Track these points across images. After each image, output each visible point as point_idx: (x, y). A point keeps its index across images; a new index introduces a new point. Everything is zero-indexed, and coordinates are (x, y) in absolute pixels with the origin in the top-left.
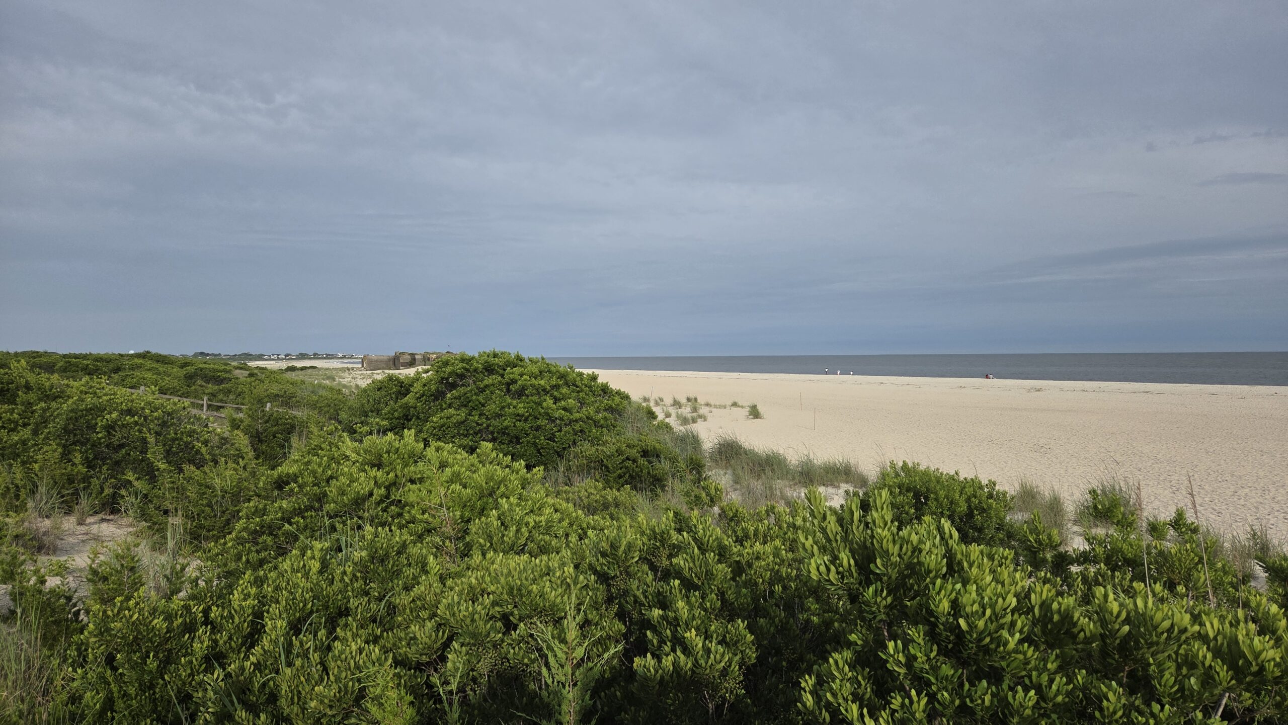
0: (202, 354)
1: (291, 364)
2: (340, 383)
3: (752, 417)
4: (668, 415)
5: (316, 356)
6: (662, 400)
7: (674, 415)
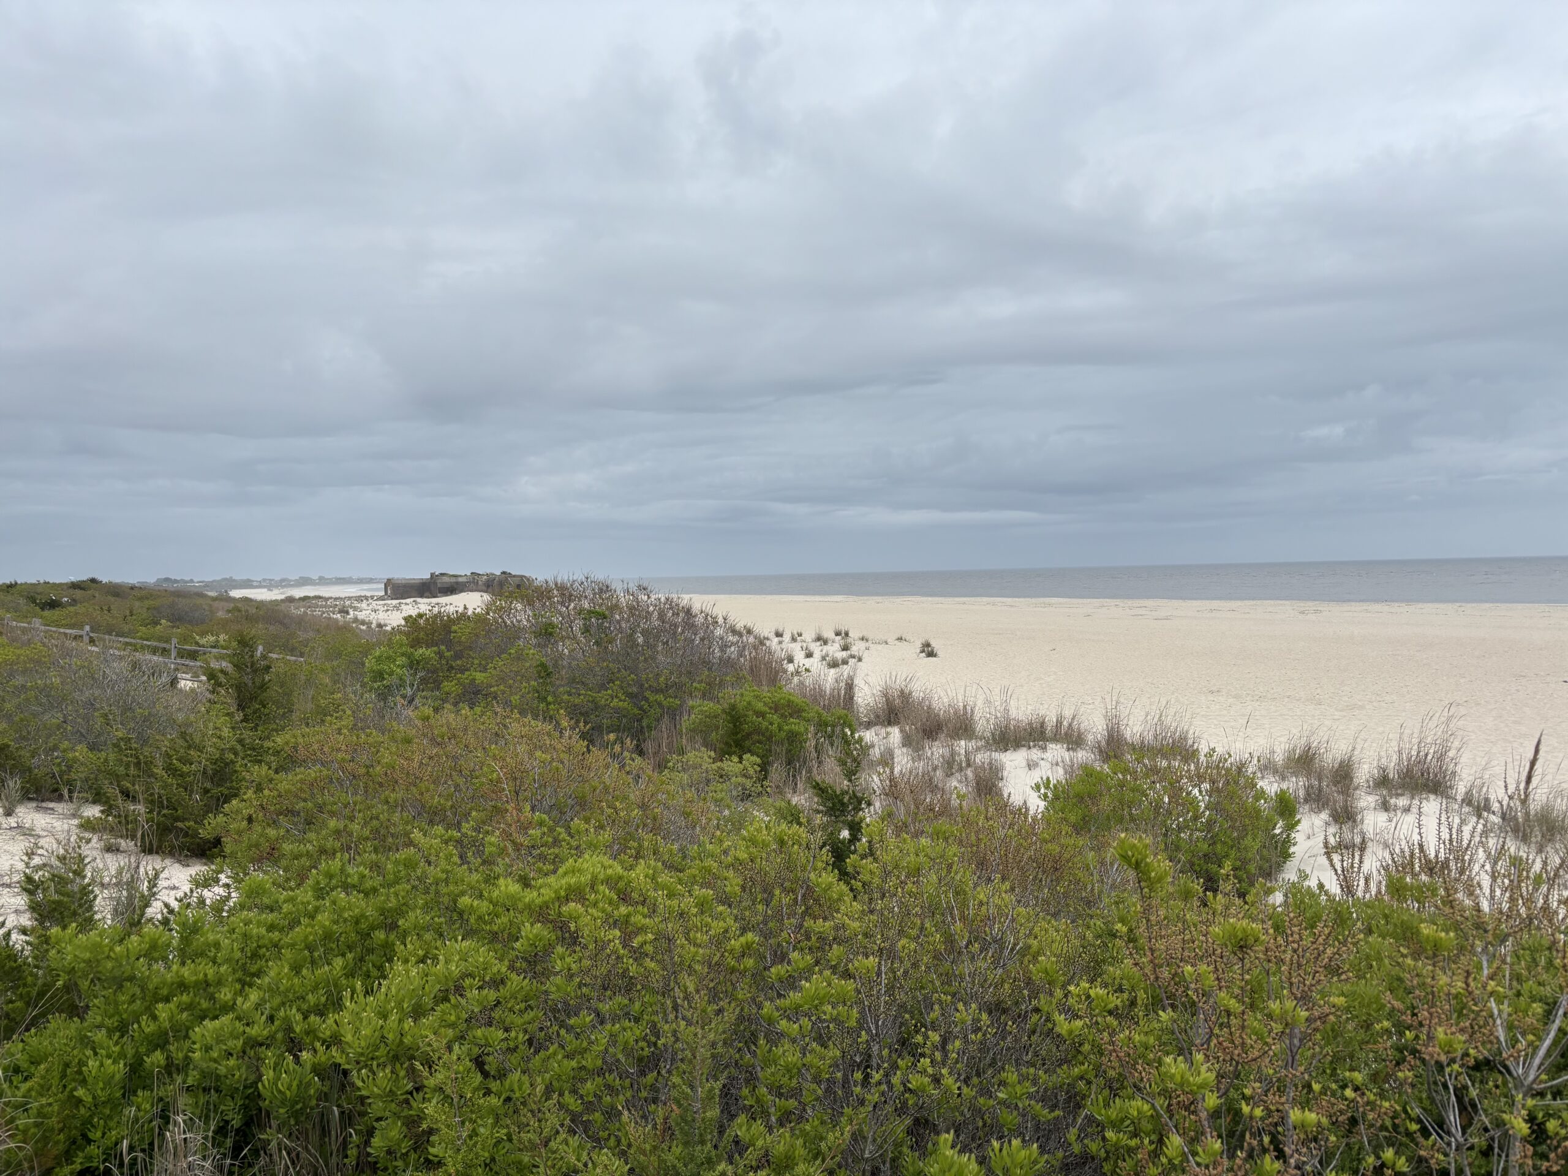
0: (167, 580)
1: (289, 594)
2: (356, 620)
3: (923, 654)
4: (809, 655)
5: (323, 581)
6: (800, 635)
7: (817, 655)
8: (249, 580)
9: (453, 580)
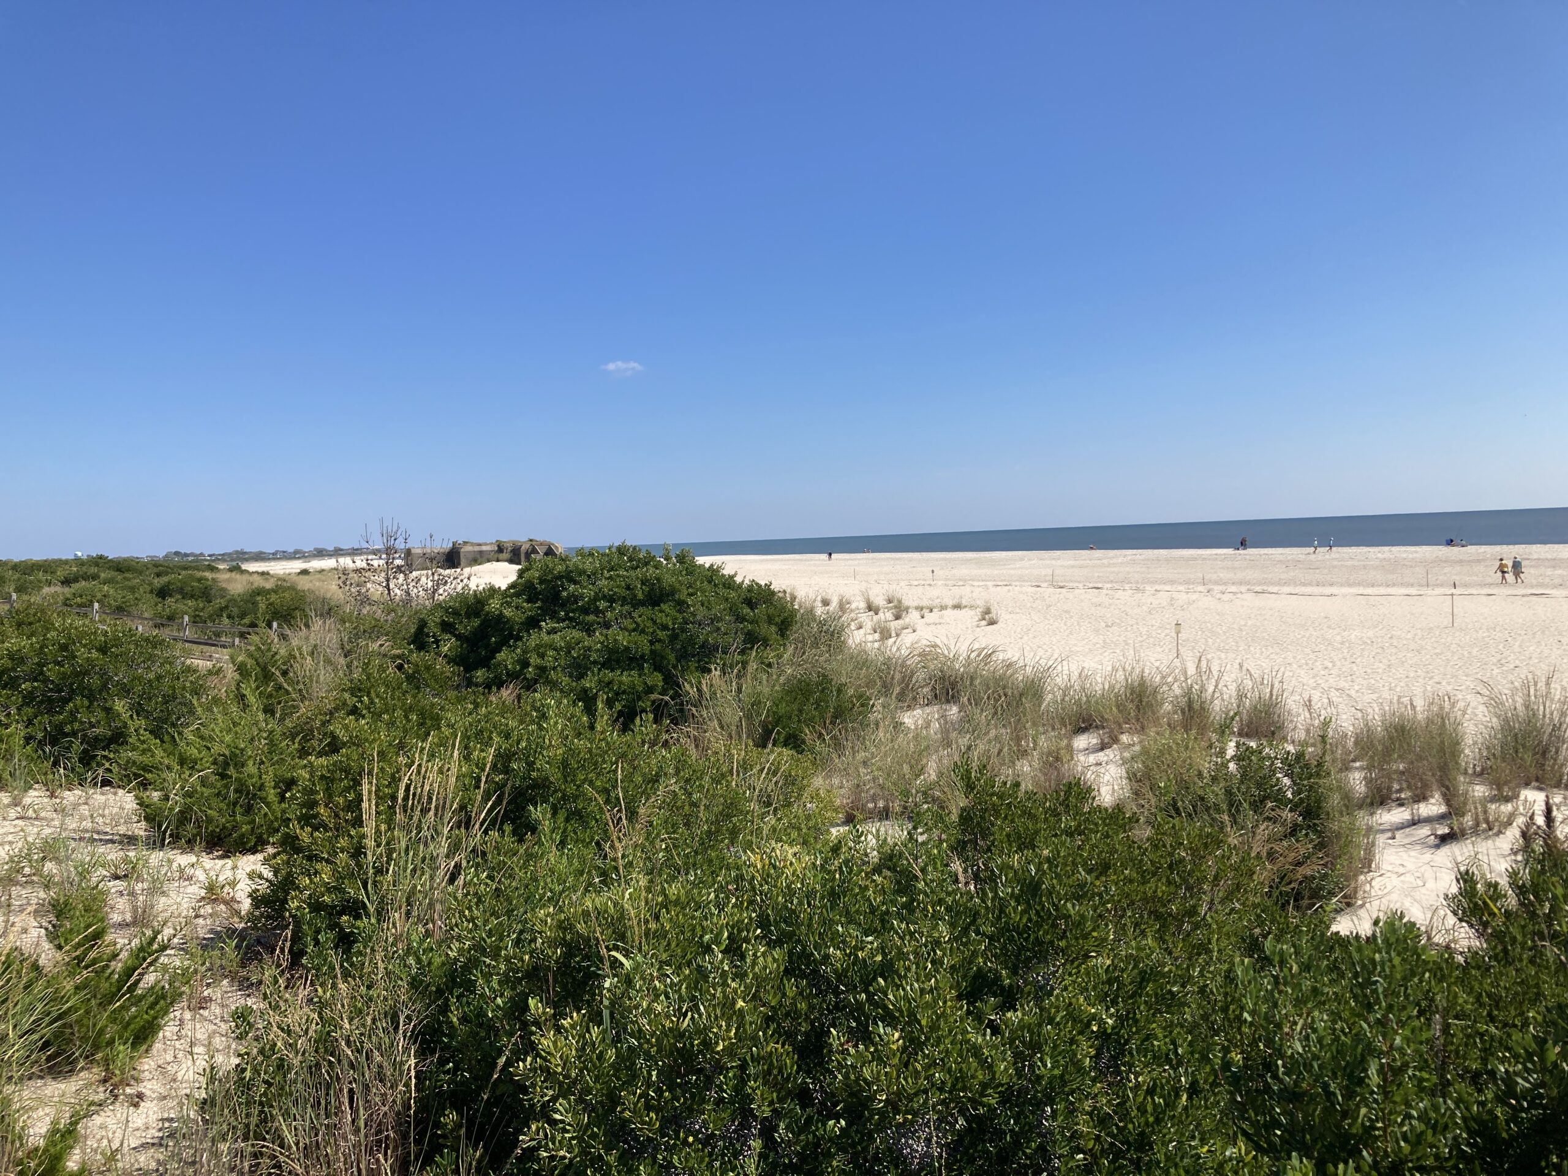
0: (177, 553)
3: (984, 623)
6: (849, 603)
7: (868, 625)
8: (261, 553)
9: (477, 548)
